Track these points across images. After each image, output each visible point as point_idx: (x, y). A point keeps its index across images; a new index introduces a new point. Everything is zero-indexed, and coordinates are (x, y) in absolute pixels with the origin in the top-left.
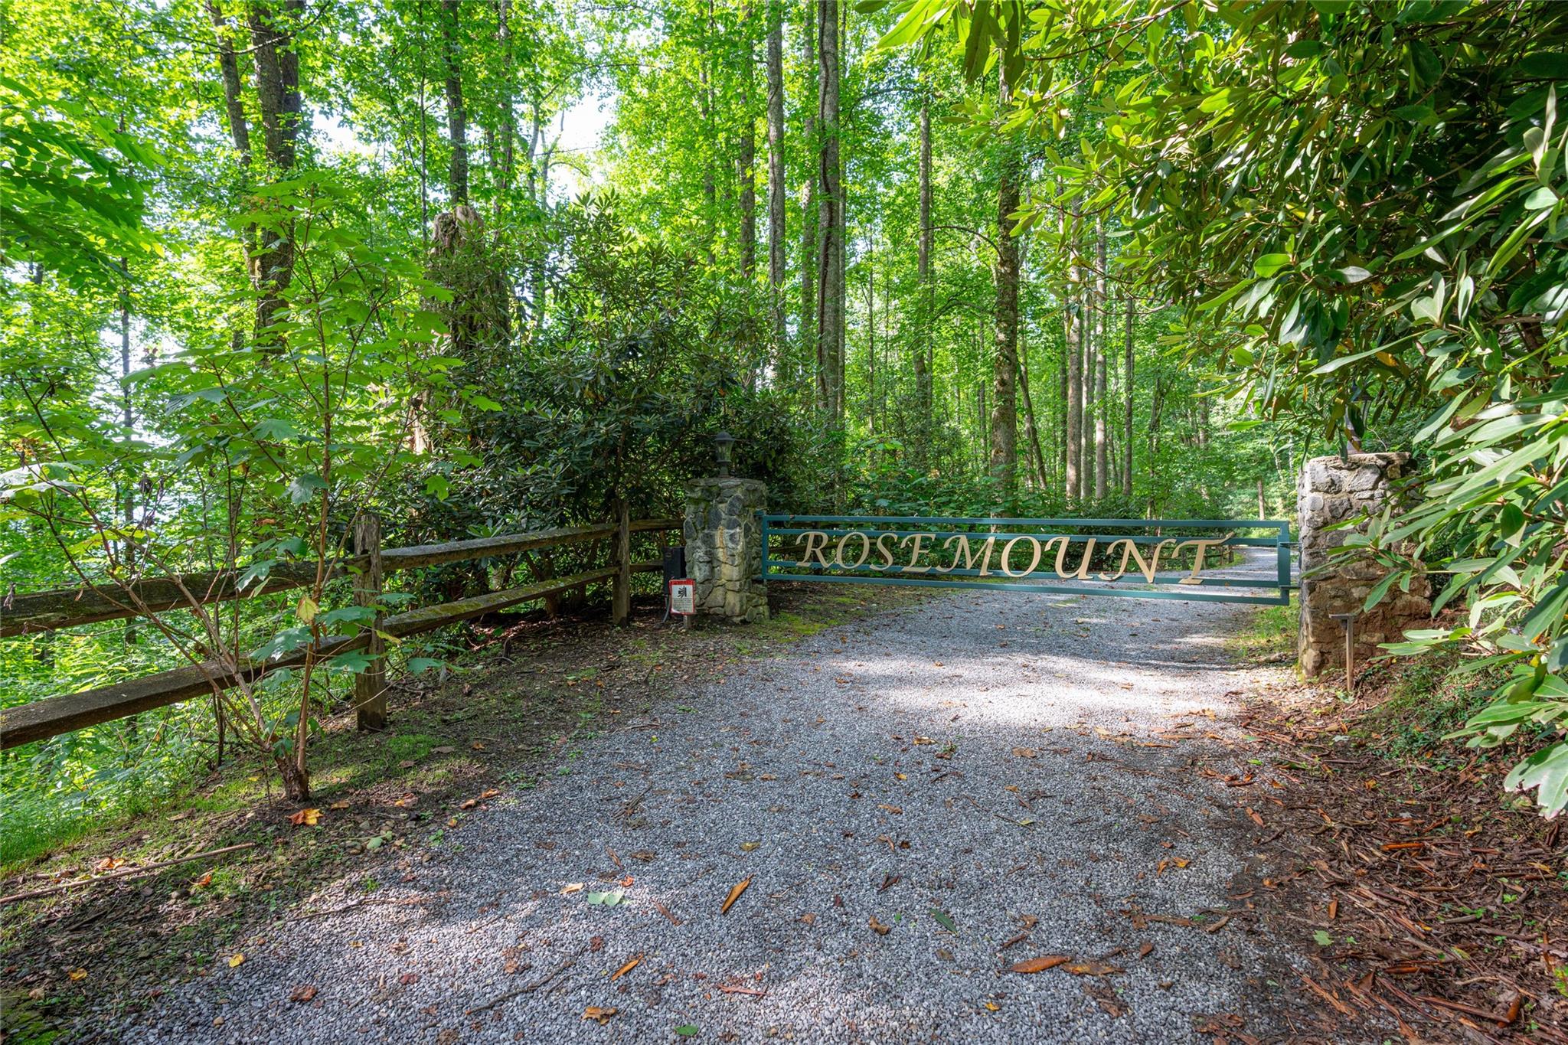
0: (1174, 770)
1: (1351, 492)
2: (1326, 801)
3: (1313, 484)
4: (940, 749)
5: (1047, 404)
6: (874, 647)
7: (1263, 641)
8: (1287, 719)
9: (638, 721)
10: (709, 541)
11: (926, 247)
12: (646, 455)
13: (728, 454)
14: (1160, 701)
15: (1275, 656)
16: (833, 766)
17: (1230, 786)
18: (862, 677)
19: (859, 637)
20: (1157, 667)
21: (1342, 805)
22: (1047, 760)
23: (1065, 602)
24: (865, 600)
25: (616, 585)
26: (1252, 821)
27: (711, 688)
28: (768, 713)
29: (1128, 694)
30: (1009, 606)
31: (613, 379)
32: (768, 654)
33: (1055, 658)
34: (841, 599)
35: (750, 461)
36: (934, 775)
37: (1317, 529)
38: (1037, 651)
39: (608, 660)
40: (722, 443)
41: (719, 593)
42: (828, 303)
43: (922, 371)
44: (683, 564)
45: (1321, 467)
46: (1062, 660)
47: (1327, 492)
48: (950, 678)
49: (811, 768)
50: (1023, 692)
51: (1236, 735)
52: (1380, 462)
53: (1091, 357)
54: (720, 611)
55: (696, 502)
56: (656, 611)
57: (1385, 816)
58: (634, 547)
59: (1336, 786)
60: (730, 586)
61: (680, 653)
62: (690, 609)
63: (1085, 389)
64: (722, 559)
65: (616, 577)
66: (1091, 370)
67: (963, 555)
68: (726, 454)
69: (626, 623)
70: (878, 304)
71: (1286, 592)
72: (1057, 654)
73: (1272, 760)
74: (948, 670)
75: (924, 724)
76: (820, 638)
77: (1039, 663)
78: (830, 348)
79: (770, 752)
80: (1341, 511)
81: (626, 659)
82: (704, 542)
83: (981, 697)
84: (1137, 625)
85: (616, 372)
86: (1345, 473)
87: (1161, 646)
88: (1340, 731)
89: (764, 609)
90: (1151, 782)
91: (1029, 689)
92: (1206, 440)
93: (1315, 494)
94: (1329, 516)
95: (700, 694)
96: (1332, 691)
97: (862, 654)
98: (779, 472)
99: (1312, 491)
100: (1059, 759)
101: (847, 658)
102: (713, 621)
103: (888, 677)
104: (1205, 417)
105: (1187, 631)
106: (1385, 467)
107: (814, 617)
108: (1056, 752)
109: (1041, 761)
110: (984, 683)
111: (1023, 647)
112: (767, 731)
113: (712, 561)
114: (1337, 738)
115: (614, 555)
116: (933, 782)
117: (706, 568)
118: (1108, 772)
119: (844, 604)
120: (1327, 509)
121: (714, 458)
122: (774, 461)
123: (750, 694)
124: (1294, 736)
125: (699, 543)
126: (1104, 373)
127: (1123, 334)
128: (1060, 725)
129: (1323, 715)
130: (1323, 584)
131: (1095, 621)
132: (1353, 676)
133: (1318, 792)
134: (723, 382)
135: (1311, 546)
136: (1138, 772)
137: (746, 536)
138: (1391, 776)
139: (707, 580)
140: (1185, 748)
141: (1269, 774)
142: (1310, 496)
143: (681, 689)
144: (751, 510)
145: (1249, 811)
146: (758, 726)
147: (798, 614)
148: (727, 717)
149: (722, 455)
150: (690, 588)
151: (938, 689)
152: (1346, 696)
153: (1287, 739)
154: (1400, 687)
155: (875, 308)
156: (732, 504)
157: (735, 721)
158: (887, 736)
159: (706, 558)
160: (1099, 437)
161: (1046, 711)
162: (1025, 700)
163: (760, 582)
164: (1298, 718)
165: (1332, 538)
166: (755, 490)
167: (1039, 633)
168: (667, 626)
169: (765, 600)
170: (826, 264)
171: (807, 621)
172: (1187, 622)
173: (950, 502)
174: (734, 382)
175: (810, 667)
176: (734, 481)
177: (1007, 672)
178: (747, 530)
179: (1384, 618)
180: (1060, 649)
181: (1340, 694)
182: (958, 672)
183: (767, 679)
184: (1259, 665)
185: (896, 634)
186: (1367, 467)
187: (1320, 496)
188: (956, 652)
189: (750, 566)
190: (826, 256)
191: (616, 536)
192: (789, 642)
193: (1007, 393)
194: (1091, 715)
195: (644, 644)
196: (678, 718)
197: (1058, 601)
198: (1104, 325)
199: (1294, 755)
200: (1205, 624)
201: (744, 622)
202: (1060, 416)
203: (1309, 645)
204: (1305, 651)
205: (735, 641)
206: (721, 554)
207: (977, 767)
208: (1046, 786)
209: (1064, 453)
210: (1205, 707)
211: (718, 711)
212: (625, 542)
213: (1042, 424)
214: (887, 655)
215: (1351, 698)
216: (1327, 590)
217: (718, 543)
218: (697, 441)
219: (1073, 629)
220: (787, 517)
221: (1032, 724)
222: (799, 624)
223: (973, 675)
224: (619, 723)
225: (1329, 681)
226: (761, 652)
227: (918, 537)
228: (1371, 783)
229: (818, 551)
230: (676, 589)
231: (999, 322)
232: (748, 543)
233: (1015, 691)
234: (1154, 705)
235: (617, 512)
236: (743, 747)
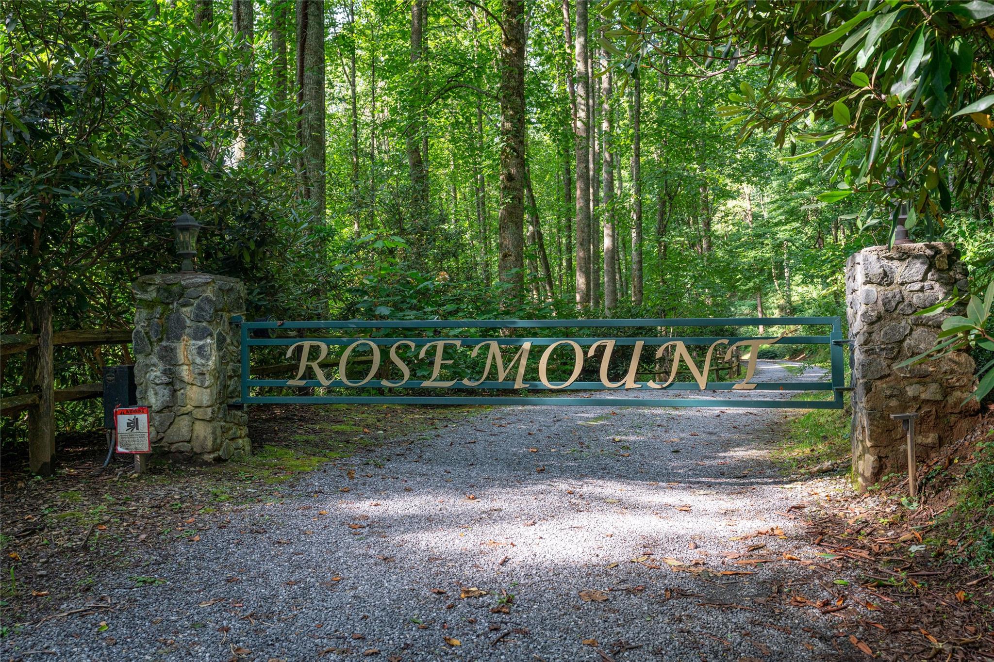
0: (761, 600)
1: (902, 284)
2: (925, 620)
3: (867, 275)
4: (495, 601)
5: (551, 207)
6: (390, 481)
7: (807, 451)
8: (858, 532)
9: (75, 605)
10: (169, 357)
11: (420, 20)
12: (74, 248)
13: (193, 242)
14: (724, 523)
15: (827, 464)
16: (362, 638)
17: (824, 613)
18: (381, 520)
19: (370, 470)
20: (709, 485)
21: (942, 622)
22: (622, 602)
23: (596, 419)
24: (368, 426)
25: (34, 419)
26: (860, 651)
27: (182, 548)
28: (264, 575)
29: (688, 517)
30: (536, 427)
31: (27, 135)
32: (256, 499)
33: (601, 482)
34: (338, 427)
35: (220, 255)
36: (494, 636)
37: (872, 324)
38: (580, 475)
39: (25, 522)
40: (185, 229)
41: (183, 424)
42: (307, 73)
43: (418, 163)
44: (133, 387)
45: (873, 258)
46: (609, 484)
47: (880, 284)
48: (489, 513)
49: (332, 643)
50: (576, 523)
51: (810, 554)
52: (929, 252)
53: (597, 156)
54: (185, 447)
55: (150, 305)
56: (94, 453)
57: (986, 630)
58: (58, 372)
59: (929, 601)
60: (198, 414)
61: (133, 506)
62: (145, 447)
63: (591, 190)
64: (186, 378)
65: (33, 409)
66: (598, 170)
67: (494, 366)
68: (190, 243)
69: (49, 470)
70: (362, 85)
71: (840, 394)
72: (602, 478)
73: (858, 579)
74: (482, 505)
75: (467, 572)
76: (320, 474)
77: (585, 489)
78: (311, 127)
79: (273, 628)
80: (894, 304)
81: (52, 518)
82: (161, 358)
83: (530, 532)
84: (676, 440)
85: (31, 127)
86: (896, 263)
87: (707, 462)
88: (914, 541)
89: (244, 443)
90: (742, 618)
91: (582, 519)
92: (709, 248)
93: (868, 286)
94: (882, 309)
95: (167, 558)
96: (895, 498)
97: (376, 491)
98: (259, 269)
99: (865, 283)
100: (635, 600)
101: (359, 497)
102: (176, 461)
103: (413, 516)
104: (708, 224)
105: (728, 445)
106: (933, 257)
107: (309, 449)
108: (628, 591)
109: (615, 605)
110: (530, 517)
111: (564, 473)
112: (265, 599)
113: (173, 382)
114: (914, 548)
115: (29, 379)
116: (494, 644)
117: (165, 392)
118: (692, 610)
119: (343, 433)
120: (880, 302)
121: (171, 251)
122: (253, 255)
123: (237, 554)
124: (870, 549)
125: (154, 359)
126: (611, 174)
127: (631, 131)
128: (624, 558)
129: (891, 524)
130: (878, 383)
131: (632, 438)
132: (916, 480)
133: (913, 611)
134: (186, 148)
135: (866, 343)
136: (725, 607)
137: (219, 348)
138: (977, 585)
139: (167, 407)
140: (765, 573)
141: (859, 594)
142: (862, 290)
143: (138, 553)
144: (226, 316)
145: (853, 639)
146: (253, 593)
147: (288, 446)
148: (208, 586)
149: (185, 245)
150: (143, 418)
151: (476, 527)
152: (910, 503)
153: (865, 554)
154: (963, 488)
155: (359, 89)
156: (199, 308)
157: (220, 590)
158: (425, 592)
159: (165, 379)
160: (607, 243)
161: (607, 544)
162: (579, 534)
163: (239, 407)
164: (869, 530)
165: (886, 334)
166: (231, 290)
167: (577, 455)
168: (111, 472)
169: (245, 431)
170: (305, 26)
171: (300, 454)
172: (726, 436)
173: (456, 311)
174: (200, 149)
175: (314, 512)
176: (202, 278)
177: (552, 499)
178: (221, 341)
179: (937, 417)
180: (604, 472)
181: (904, 500)
182: (497, 505)
183: (257, 530)
184: (812, 476)
185: (414, 465)
186: (917, 257)
187: (872, 288)
188: (489, 482)
189: (226, 387)
190: (305, 16)
191: (34, 352)
192: (281, 483)
193: (515, 189)
194: (655, 544)
195: (79, 496)
196: (137, 593)
197: (588, 419)
198: (611, 122)
199: (876, 571)
200: (743, 437)
201: (218, 460)
202: (563, 220)
203: (865, 450)
204: (860, 457)
205: (208, 485)
206: (185, 372)
207: (543, 620)
208: (628, 635)
209: (569, 261)
210: (774, 525)
211: (194, 579)
212: (48, 359)
213: (545, 230)
214: (408, 490)
215: (915, 504)
216: (883, 390)
217: (181, 358)
218: (147, 229)
219: (612, 449)
220: (272, 323)
221: (595, 560)
222: (291, 459)
223: (514, 507)
224: (47, 609)
225: (890, 487)
226: (245, 497)
227: (440, 344)
228: (962, 595)
229: (315, 365)
230: (123, 421)
231: (504, 108)
232: (222, 358)
233: (567, 523)
234: (721, 528)
235: (34, 319)
236: (235, 624)
